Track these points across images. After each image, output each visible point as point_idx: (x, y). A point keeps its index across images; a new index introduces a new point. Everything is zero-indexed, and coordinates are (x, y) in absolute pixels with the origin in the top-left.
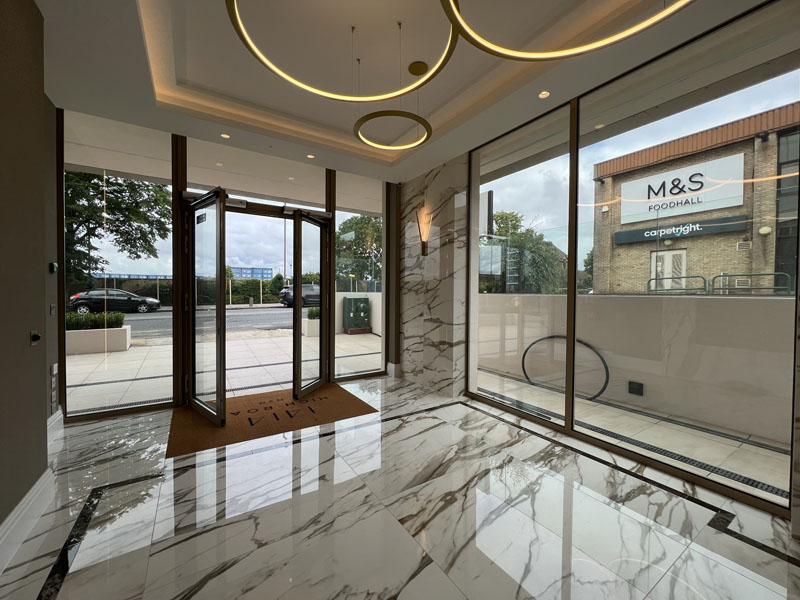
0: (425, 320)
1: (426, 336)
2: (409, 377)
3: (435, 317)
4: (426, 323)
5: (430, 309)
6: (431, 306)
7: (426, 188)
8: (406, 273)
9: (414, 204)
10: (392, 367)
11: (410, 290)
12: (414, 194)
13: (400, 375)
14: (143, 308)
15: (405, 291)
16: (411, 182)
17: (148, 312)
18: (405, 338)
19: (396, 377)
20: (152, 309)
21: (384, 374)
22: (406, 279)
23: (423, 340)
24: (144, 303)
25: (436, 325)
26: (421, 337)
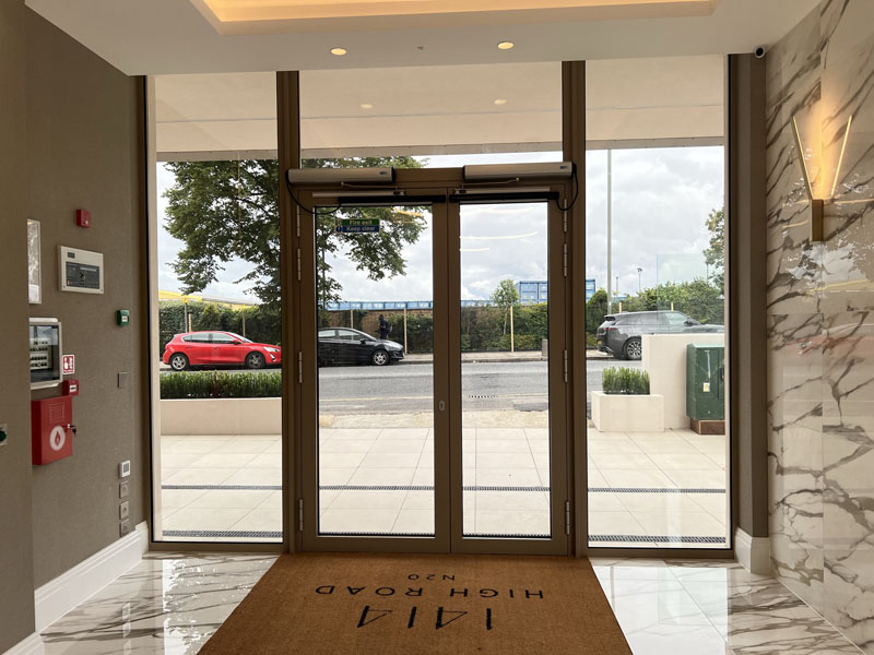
0: (826, 429)
1: (830, 475)
2: (791, 582)
3: (851, 421)
4: (831, 437)
5: (837, 396)
6: (842, 388)
7: (823, 45)
8: (779, 292)
9: (797, 98)
10: (744, 540)
11: (789, 338)
12: (796, 68)
13: (768, 569)
14: (380, 358)
15: (778, 340)
16: (787, 37)
17: (387, 364)
18: (781, 471)
19: (753, 571)
20: (392, 359)
21: (727, 556)
22: (779, 309)
23: (821, 486)
24: (381, 349)
25: (856, 446)
26: (817, 475)
